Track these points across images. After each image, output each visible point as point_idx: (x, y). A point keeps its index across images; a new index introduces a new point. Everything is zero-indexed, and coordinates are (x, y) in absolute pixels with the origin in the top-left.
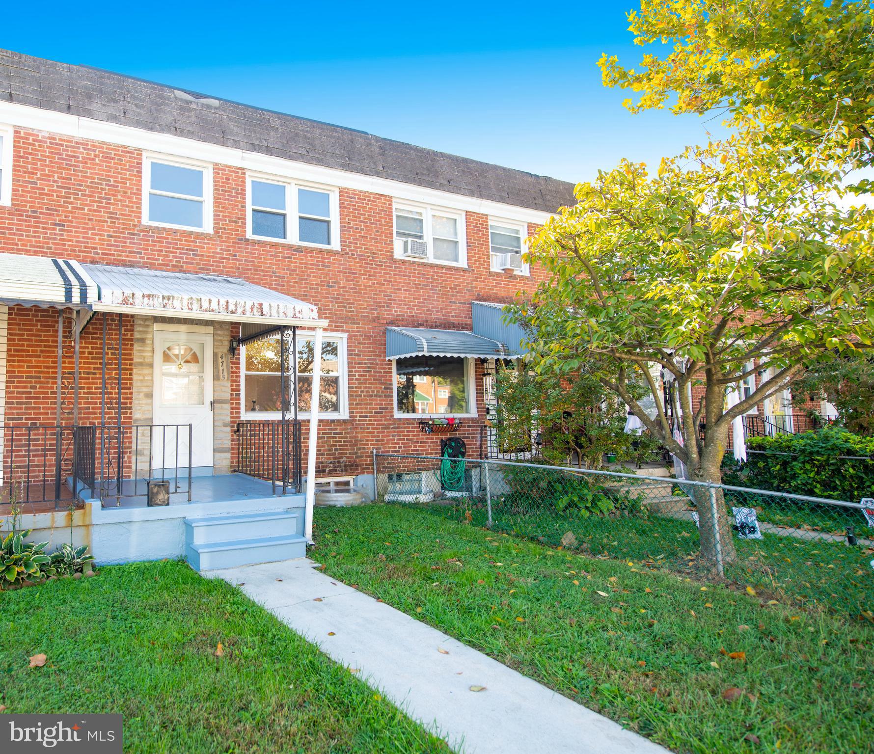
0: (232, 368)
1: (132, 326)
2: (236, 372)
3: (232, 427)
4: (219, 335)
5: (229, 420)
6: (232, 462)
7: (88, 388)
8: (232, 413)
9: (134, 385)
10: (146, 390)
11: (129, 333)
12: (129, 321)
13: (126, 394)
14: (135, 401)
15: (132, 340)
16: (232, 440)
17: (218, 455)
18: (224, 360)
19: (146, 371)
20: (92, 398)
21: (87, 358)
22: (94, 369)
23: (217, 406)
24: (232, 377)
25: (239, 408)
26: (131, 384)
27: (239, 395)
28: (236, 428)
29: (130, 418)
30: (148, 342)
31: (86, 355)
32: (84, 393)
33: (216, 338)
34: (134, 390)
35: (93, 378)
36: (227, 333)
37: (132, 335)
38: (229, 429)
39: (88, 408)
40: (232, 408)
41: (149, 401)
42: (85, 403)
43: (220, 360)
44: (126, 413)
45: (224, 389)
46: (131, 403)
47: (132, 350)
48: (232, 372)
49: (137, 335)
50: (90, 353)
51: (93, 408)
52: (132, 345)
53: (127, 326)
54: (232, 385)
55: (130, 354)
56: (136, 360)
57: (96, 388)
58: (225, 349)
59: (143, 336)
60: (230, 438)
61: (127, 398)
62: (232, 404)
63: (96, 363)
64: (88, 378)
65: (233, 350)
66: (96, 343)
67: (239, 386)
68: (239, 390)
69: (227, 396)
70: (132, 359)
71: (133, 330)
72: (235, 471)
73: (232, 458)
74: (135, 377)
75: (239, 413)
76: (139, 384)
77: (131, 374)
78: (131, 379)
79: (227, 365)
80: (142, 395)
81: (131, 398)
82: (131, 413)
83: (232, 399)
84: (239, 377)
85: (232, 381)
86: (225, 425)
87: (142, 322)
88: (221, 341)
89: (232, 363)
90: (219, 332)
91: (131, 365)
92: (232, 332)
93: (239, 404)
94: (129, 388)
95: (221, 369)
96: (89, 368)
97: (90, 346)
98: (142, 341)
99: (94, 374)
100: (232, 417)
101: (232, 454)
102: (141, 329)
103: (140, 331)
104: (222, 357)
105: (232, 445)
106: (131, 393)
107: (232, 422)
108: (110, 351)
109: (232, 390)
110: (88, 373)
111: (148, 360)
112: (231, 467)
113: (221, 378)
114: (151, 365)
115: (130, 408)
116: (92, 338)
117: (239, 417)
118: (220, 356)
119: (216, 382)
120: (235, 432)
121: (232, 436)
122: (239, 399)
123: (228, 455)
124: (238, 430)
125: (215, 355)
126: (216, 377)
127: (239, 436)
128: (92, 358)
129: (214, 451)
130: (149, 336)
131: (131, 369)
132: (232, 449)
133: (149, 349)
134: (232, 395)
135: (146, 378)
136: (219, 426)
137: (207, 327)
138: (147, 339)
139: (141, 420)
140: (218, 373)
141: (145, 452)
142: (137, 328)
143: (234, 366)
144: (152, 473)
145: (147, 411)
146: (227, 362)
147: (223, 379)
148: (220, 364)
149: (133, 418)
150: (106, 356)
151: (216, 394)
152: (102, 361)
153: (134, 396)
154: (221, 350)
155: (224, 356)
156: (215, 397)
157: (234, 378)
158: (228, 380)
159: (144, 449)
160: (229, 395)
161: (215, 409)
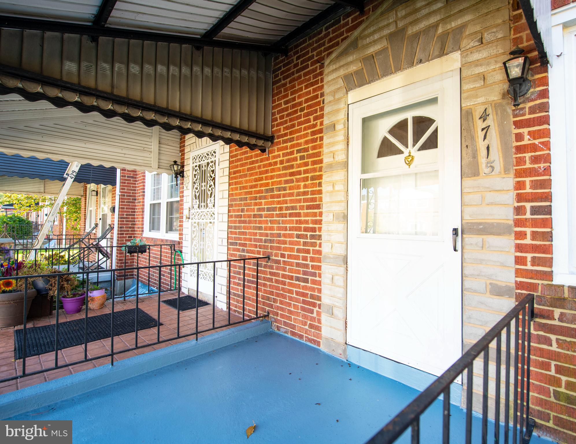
0: (519, 137)
1: (322, 109)
4: (477, 63)
7: (280, 209)
8: (519, 261)
9: (324, 200)
10: (337, 208)
11: (319, 121)
12: (319, 103)
13: (315, 215)
14: (324, 227)
15: (321, 130)
18: (490, 121)
19: (338, 176)
20: (283, 222)
21: (279, 169)
22: (285, 182)
23: (471, 239)
24: (520, 161)
25: (547, 250)
26: (321, 199)
29: (319, 253)
30: (340, 127)
31: (278, 166)
32: (277, 215)
33: (467, 73)
34: (324, 209)
35: (284, 196)
37: (321, 123)
38: (507, 303)
39: (280, 235)
40: (519, 248)
41: (343, 226)
42: (277, 229)
43: (480, 124)
44: (315, 245)
45: (492, 197)
46: (320, 230)
47: (321, 146)
48: (519, 149)
49: (326, 121)
50: (281, 162)
51: (284, 236)
52: (321, 139)
53: (316, 111)
54: (520, 186)
55: (319, 154)
56: (327, 160)
57: (287, 209)
58: (493, 92)
59: (334, 118)
61: (316, 222)
62: (520, 235)
63: (286, 175)
64: (280, 196)
66: (287, 148)
69: (502, 214)
70: (321, 161)
71: (322, 116)
74: (325, 188)
75: (548, 263)
76: (329, 199)
77: (320, 184)
78: (320, 192)
79: (503, 134)
80: (332, 216)
81: (320, 222)
82: (320, 245)
83: (518, 223)
84: (546, 159)
85: (519, 174)
87: (332, 98)
88: (482, 77)
89: (518, 124)
90: (476, 56)
91: (321, 169)
94: (319, 207)
95: (482, 145)
96: (281, 182)
97: (281, 153)
98: (333, 127)
99: (285, 189)
100: (519, 273)
102: (331, 108)
104: (485, 117)
106: (321, 214)
107: (522, 286)
108: (299, 155)
109: (520, 198)
110: (280, 189)
111: (342, 157)
113: (484, 168)
114: (346, 165)
115: (320, 238)
116: (284, 142)
117: (548, 275)
118: (478, 112)
119: (469, 182)
125: (465, 116)
126: (469, 170)
127: (545, 328)
128: (283, 168)
130: (341, 116)
131: (320, 177)
133: (343, 137)
134: (519, 210)
135: (337, 188)
136: (475, 291)
137: (444, 58)
138: (338, 121)
139: (329, 258)
140: (475, 156)
141: (336, 311)
142: (327, 110)
143: (525, 131)
144: (345, 351)
145: (339, 243)
146: (501, 125)
147: (487, 170)
148: (481, 134)
149: (323, 253)
150: (294, 163)
151: (467, 210)
152: (291, 171)
153: (324, 218)
154: (481, 100)
155: (490, 111)
156: (467, 217)
157: (528, 165)
158: (506, 170)
159: (335, 306)
160: (511, 211)
161: (467, 247)
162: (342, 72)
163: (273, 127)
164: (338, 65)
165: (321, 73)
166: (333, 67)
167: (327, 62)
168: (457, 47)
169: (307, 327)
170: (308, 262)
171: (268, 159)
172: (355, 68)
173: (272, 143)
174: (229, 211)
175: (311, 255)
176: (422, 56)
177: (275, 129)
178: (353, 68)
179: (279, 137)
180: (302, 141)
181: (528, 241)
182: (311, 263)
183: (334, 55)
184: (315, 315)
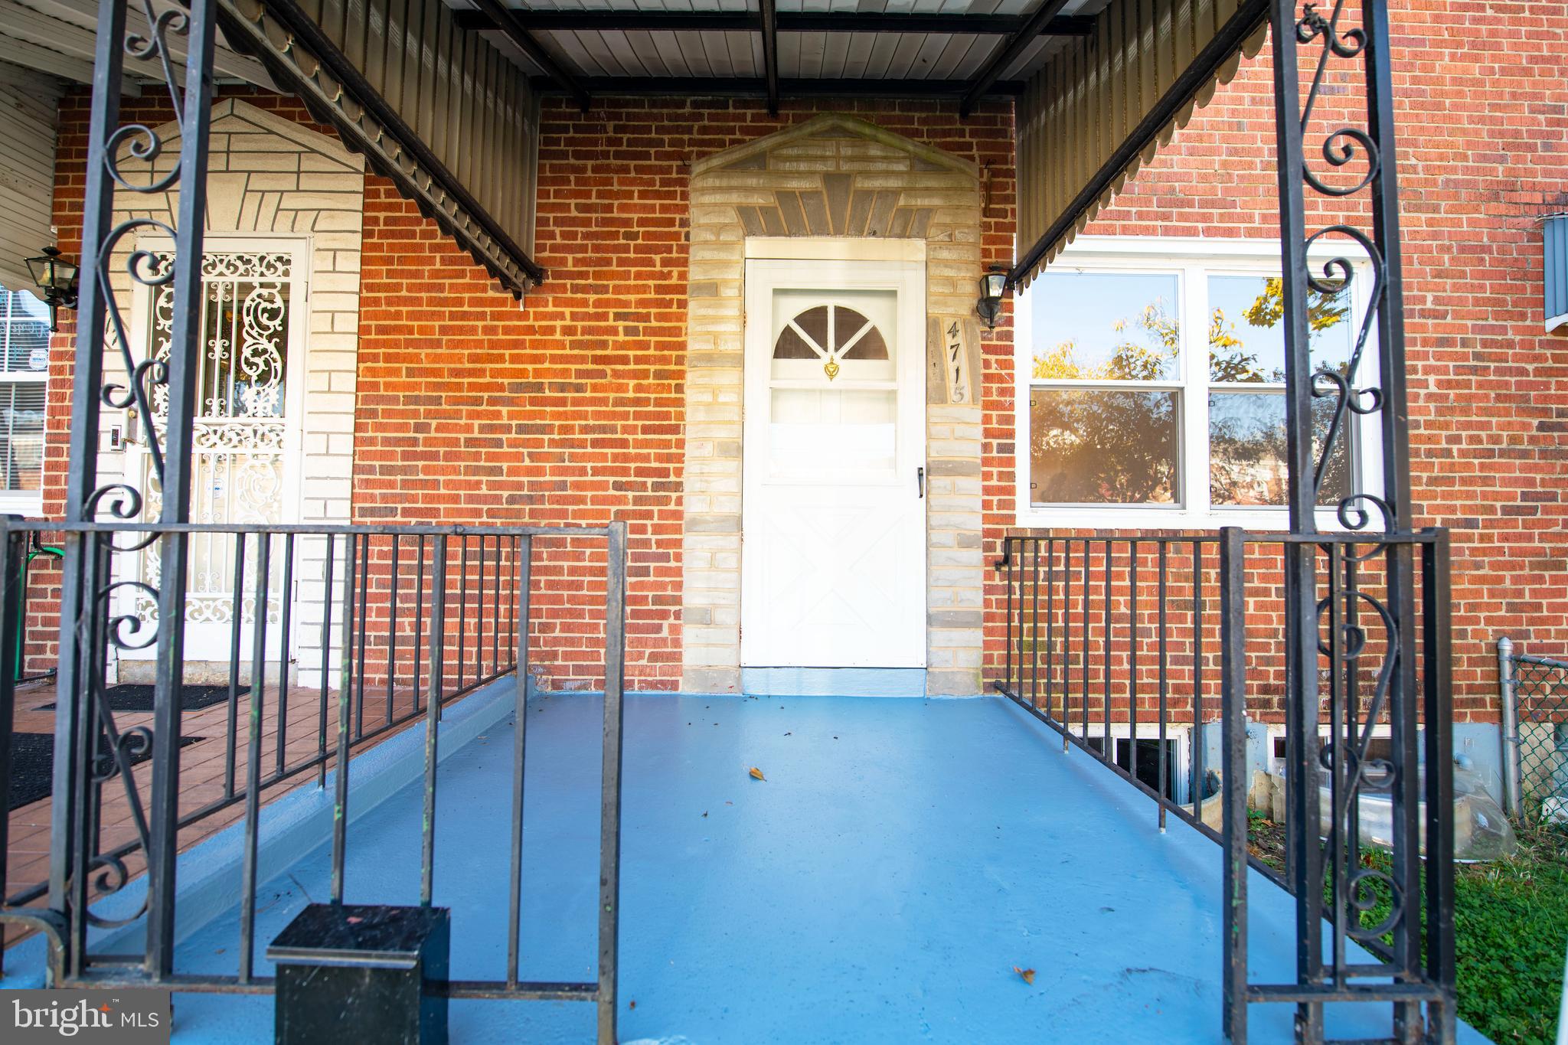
0: (987, 364)
1: (684, 249)
2: (1000, 379)
3: (989, 547)
4: (946, 264)
5: (976, 525)
6: (988, 659)
7: (564, 429)
8: (986, 505)
9: (688, 417)
10: (723, 434)
11: (675, 271)
12: (676, 236)
13: (667, 444)
14: (690, 467)
15: (682, 289)
16: (988, 590)
17: (941, 635)
18: (960, 338)
19: (726, 377)
20: (573, 457)
21: (561, 345)
22: (580, 374)
23: (937, 482)
24: (987, 392)
25: (1011, 491)
26: (681, 416)
27: (1011, 448)
28: (999, 552)
29: (678, 515)
30: (729, 292)
31: (558, 336)
32: (553, 443)
33: (935, 271)
34: (690, 434)
35: (576, 402)
36: (972, 255)
37: (683, 276)
38: (977, 555)
39: (563, 486)
40: (987, 490)
41: (732, 465)
42: (555, 471)
43: (949, 340)
44: (666, 501)
45: (960, 430)
46: (679, 472)
47: (681, 318)
48: (988, 378)
49: (695, 274)
50: (568, 331)
51: (577, 486)
52: (683, 304)
53: (669, 250)
54: (987, 419)
55: (677, 332)
56: (695, 345)
57: (585, 429)
58: (964, 304)
59: (716, 275)
60: (980, 582)
61: (669, 458)
62: (987, 476)
63: (583, 359)
64: (562, 402)
65: (988, 308)
66: (584, 303)
67: (1010, 420)
68: (1011, 434)
69: (971, 450)
70: (682, 346)
71: (685, 263)
72: (996, 687)
73: (987, 645)
74: (690, 395)
75: (1011, 505)
76: (701, 416)
77: (679, 388)
78: (680, 402)
79: (972, 357)
80: (708, 449)
81: (680, 458)
82: (679, 501)
83: (986, 462)
84: (1011, 392)
85: (987, 406)
86: (965, 543)
87: (710, 237)
88: (952, 282)
89: (987, 349)
90: (945, 254)
91: (680, 360)
92: (986, 253)
93: (1011, 476)
94: (675, 430)
95: (951, 366)
96: (565, 373)
97: (567, 311)
98: (712, 289)
99: (579, 388)
100: (986, 519)
101: (988, 632)
102: (707, 255)
103: (703, 262)
104: (953, 332)
105: (987, 603)
106: (681, 444)
107: (987, 533)
108: (621, 324)
109: (988, 433)
110: (562, 388)
111: (730, 346)
112: (986, 673)
113: (951, 394)
114: (737, 362)
115: (678, 487)
116: (576, 289)
117: (1011, 519)
118: (947, 324)
119: (935, 409)
120: (998, 565)
121: (988, 576)
122: (1011, 462)
123: (977, 636)
124: (1007, 560)
125: (932, 325)
126: (935, 394)
127: (1010, 576)
128: (574, 345)
129: (930, 620)
130: (734, 274)
131: (681, 375)
132: (989, 617)
133: (733, 311)
134: (986, 447)
135: (722, 398)
136: (944, 546)
137: (906, 241)
138: (725, 282)
139: (706, 522)
140: (943, 379)
141: (720, 616)
142: (696, 254)
143: (992, 358)
144: (739, 679)
145: (726, 494)
146: (970, 346)
147: (956, 398)
148: (950, 353)
149: (686, 516)
150: (611, 338)
151: (934, 444)
152: (599, 352)
153: (689, 450)
154: (951, 310)
155: (959, 326)
156: (933, 454)
157: (995, 398)
158: (974, 400)
159: (716, 606)
160: (979, 447)
161: (933, 491)
162: (735, 198)
163: (540, 248)
164: (725, 183)
165: (683, 183)
166: (710, 182)
167: (698, 167)
168: (922, 234)
169: (644, 662)
170: (649, 536)
171: (524, 316)
172: (761, 201)
173: (538, 283)
174: (358, 427)
175: (656, 521)
176: (877, 228)
177: (546, 254)
178: (757, 200)
179: (558, 275)
180: (633, 297)
181: (994, 482)
182: (654, 538)
183: (715, 162)
184: (665, 633)
